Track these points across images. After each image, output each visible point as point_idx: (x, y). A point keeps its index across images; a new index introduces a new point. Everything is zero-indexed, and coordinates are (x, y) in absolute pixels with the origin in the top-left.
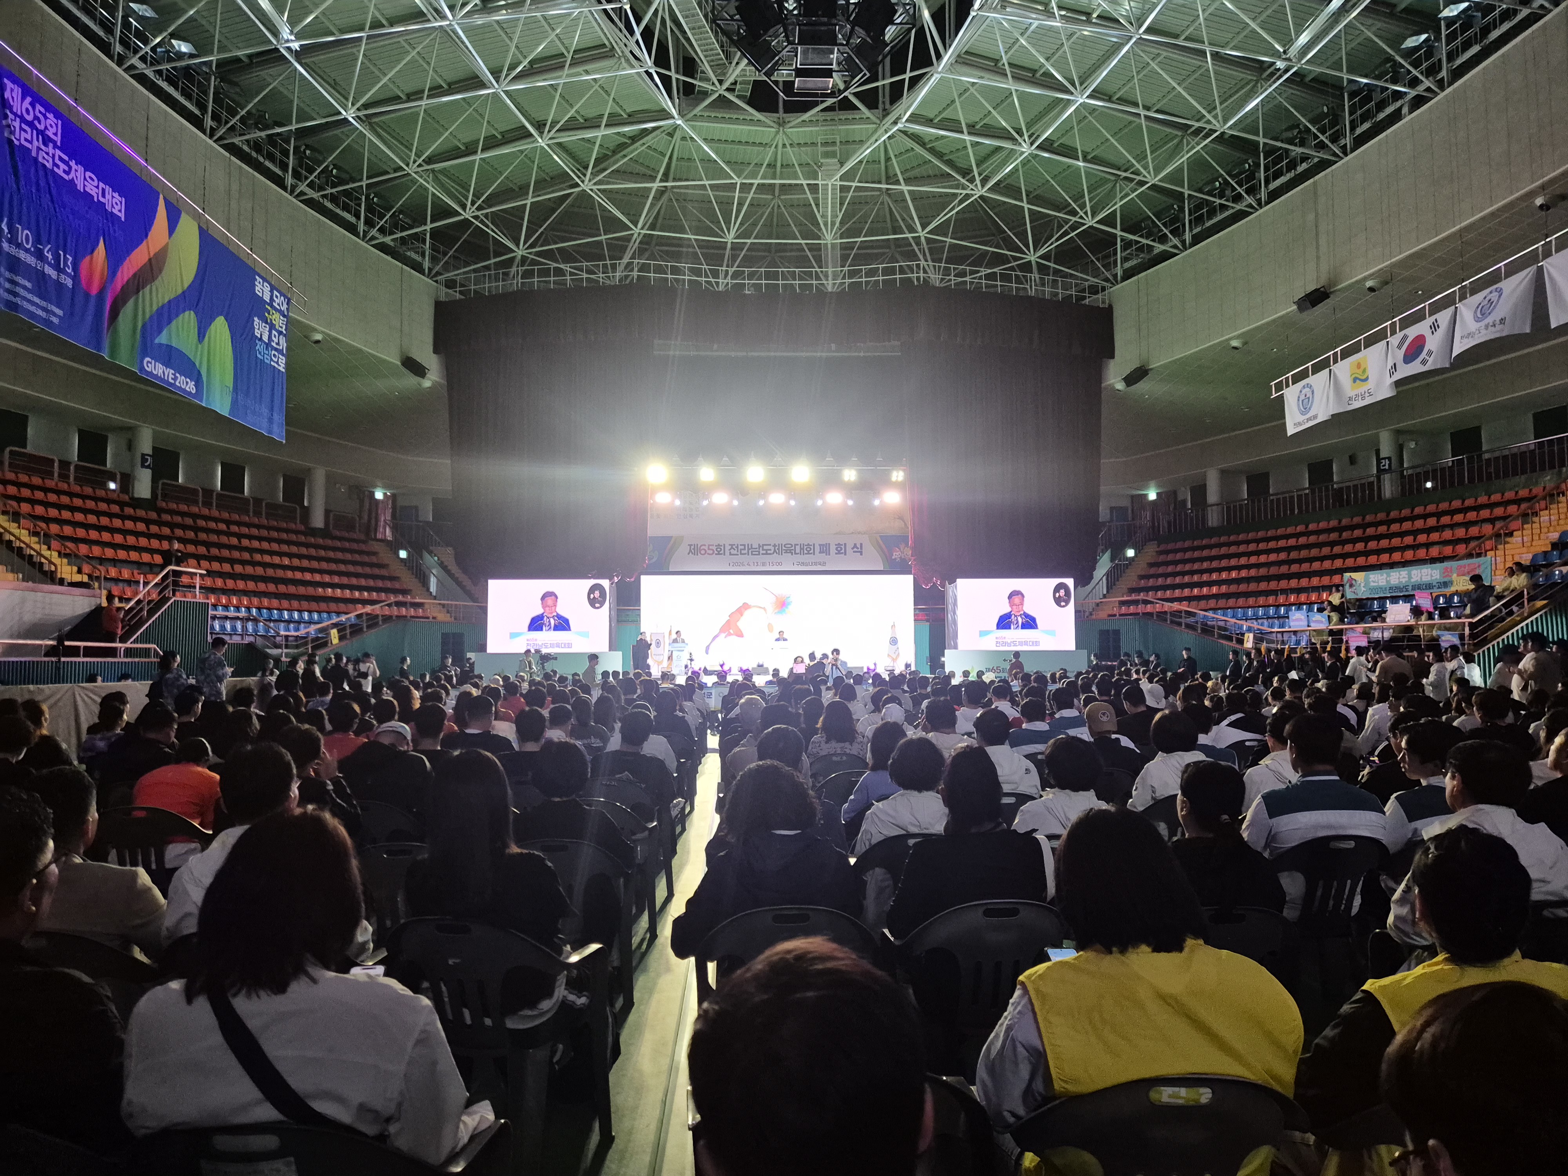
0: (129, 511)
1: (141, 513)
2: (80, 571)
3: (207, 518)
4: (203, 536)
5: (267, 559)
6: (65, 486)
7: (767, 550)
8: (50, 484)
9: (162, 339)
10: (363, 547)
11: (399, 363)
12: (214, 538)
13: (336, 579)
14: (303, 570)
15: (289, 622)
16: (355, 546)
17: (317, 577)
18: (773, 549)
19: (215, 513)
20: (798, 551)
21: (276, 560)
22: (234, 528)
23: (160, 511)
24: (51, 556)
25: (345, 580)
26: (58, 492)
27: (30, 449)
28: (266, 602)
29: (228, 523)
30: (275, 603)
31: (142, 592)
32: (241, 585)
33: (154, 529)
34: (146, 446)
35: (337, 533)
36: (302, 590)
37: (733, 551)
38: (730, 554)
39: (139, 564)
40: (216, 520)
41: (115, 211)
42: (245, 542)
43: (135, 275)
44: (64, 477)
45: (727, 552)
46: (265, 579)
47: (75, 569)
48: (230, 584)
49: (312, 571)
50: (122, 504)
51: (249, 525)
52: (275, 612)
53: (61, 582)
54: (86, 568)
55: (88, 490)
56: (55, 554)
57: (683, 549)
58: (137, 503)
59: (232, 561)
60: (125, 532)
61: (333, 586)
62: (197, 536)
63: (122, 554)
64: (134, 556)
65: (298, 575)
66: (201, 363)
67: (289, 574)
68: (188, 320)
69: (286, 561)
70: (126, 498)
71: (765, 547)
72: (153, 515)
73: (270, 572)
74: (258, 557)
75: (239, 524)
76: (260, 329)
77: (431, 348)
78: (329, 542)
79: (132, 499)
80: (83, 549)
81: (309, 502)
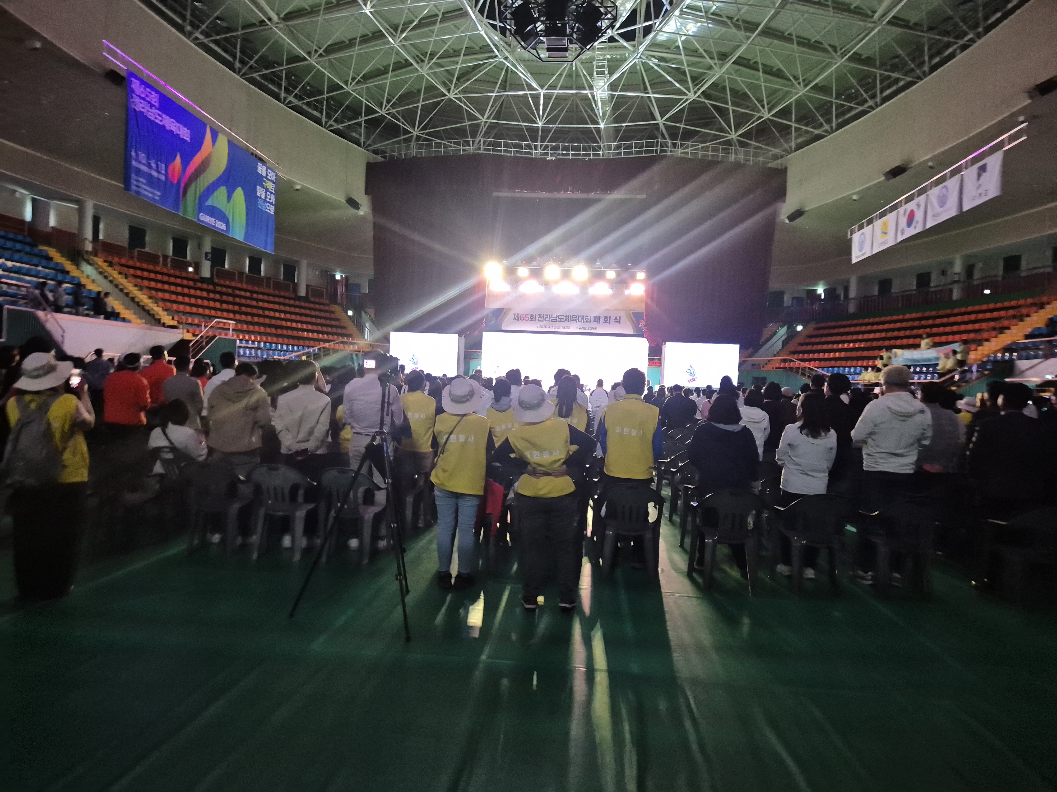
0: (199, 285)
1: (205, 286)
2: (173, 319)
3: (240, 289)
4: (237, 300)
5: (272, 314)
6: (165, 270)
7: (561, 319)
8: (158, 269)
9: (209, 202)
10: (327, 308)
11: (345, 201)
12: (243, 301)
13: (310, 327)
14: (291, 321)
15: (281, 351)
16: (322, 307)
17: (299, 326)
18: (565, 318)
19: (245, 286)
20: (580, 320)
21: (277, 315)
22: (255, 295)
23: (215, 285)
24: (158, 310)
25: (315, 328)
26: (163, 274)
27: (147, 249)
28: (270, 339)
29: (252, 292)
30: (275, 339)
31: (204, 331)
32: (257, 328)
33: (212, 295)
34: (207, 248)
35: (312, 299)
36: (290, 333)
37: (540, 319)
38: (539, 320)
39: (203, 316)
40: (245, 290)
41: (185, 138)
42: (261, 304)
43: (195, 171)
44: (165, 265)
45: (537, 319)
46: (270, 326)
47: (171, 317)
48: (251, 328)
49: (297, 322)
50: (195, 281)
51: (263, 294)
52: (274, 345)
53: (164, 325)
54: (176, 318)
55: (177, 273)
56: (161, 309)
57: (510, 316)
58: (203, 280)
59: (253, 315)
60: (197, 297)
61: (308, 331)
62: (234, 300)
63: (194, 310)
64: (201, 311)
65: (289, 324)
66: (229, 213)
67: (284, 323)
68: (222, 191)
69: (283, 316)
70: (197, 277)
71: (560, 317)
72: (211, 287)
73: (274, 322)
74: (267, 313)
75: (258, 293)
76: (260, 192)
77: (364, 192)
78: (307, 305)
79: (201, 278)
80: (175, 306)
81: (298, 281)
